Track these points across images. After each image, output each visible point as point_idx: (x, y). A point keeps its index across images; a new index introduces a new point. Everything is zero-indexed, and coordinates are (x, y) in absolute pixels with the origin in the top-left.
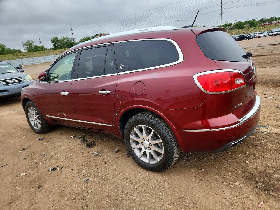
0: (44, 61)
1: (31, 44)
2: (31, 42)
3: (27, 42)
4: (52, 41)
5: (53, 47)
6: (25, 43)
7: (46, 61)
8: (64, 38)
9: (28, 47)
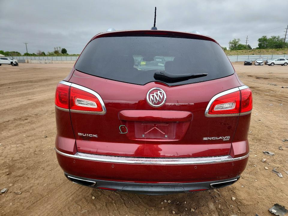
0: (236, 60)
1: (237, 42)
2: (237, 41)
3: (233, 41)
4: (260, 40)
5: (258, 47)
6: (231, 41)
7: (239, 60)
8: (275, 38)
9: (232, 46)
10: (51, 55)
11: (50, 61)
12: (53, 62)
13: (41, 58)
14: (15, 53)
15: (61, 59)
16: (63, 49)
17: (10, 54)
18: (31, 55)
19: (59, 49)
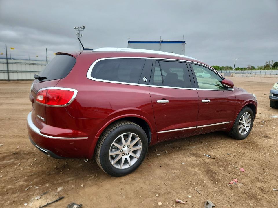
10: (260, 69)
11: (253, 75)
12: (256, 76)
13: (249, 72)
14: (228, 68)
15: (265, 73)
16: (275, 62)
17: (224, 68)
18: (242, 69)
19: (271, 63)
